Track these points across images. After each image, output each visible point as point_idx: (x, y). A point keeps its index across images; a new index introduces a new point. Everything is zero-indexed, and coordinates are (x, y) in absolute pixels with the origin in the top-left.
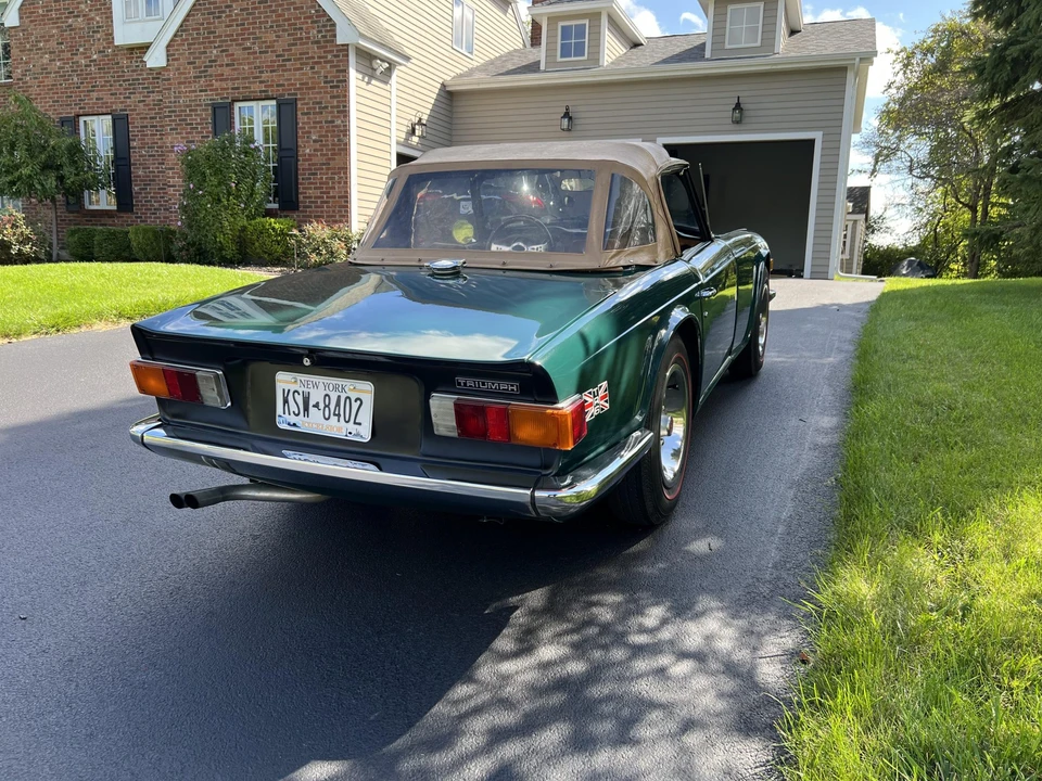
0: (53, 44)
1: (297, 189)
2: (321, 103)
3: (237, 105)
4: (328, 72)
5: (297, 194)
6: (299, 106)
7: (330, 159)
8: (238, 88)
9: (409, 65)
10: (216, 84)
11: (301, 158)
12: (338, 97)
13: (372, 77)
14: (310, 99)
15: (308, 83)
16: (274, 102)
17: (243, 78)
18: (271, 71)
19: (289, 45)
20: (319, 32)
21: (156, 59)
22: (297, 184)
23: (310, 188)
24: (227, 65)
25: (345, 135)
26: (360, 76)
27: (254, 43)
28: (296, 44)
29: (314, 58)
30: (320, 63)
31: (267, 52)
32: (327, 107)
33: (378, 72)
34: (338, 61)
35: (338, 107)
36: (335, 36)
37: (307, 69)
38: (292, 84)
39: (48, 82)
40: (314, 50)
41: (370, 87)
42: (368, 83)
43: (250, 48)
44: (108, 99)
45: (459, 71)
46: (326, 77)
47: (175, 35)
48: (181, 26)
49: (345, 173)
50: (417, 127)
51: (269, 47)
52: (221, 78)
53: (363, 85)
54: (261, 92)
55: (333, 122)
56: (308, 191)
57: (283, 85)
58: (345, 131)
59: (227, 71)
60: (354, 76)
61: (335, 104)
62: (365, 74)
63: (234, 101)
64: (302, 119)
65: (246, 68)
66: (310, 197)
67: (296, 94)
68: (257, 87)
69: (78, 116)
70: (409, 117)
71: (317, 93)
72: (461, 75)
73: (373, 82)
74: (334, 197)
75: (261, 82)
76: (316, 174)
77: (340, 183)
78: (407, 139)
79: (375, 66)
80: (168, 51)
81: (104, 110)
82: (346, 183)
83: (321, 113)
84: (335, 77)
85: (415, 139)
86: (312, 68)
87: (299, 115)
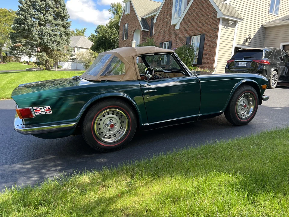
0: (161, 26)
1: (202, 58)
2: (211, 35)
3: (192, 37)
4: (214, 26)
5: (202, 60)
6: (206, 36)
7: (211, 50)
8: (193, 33)
9: (242, 21)
10: (189, 32)
11: (204, 50)
12: (215, 33)
13: (228, 26)
14: (209, 34)
15: (208, 30)
16: (200, 36)
17: (194, 30)
18: (201, 27)
19: (206, 20)
20: (213, 15)
21: (177, 27)
22: (202, 57)
23: (205, 59)
24: (191, 27)
25: (215, 44)
26: (223, 26)
27: (198, 21)
28: (207, 20)
29: (211, 23)
30: (212, 24)
31: (200, 23)
32: (212, 36)
33: (230, 25)
34: (217, 23)
35: (215, 36)
36: (217, 16)
37: (209, 26)
38: (205, 30)
39: (159, 35)
40: (211, 21)
41: (227, 29)
42: (226, 28)
43: (197, 22)
44: (169, 38)
45: (270, 21)
46: (213, 28)
47: (182, 21)
48: (183, 18)
49: (214, 54)
50: (248, 39)
51: (201, 21)
52: (190, 30)
53: (224, 29)
54: (198, 33)
55: (213, 40)
56: (204, 59)
57: (203, 31)
58: (216, 42)
59: (191, 29)
60: (221, 26)
61: (214, 35)
62: (225, 26)
63: (192, 36)
64: (206, 40)
65: (195, 27)
66: (205, 61)
67: (205, 33)
68: (197, 32)
69: (163, 42)
70: (246, 37)
71: (210, 32)
72: (271, 22)
73: (228, 28)
74: (210, 61)
75: (198, 31)
76: (207, 55)
77: (212, 57)
78: (244, 43)
79: (229, 23)
80: (180, 25)
81: (168, 40)
82: (214, 57)
83: (211, 38)
84: (215, 27)
85: (247, 43)
86: (210, 26)
87: (205, 39)
